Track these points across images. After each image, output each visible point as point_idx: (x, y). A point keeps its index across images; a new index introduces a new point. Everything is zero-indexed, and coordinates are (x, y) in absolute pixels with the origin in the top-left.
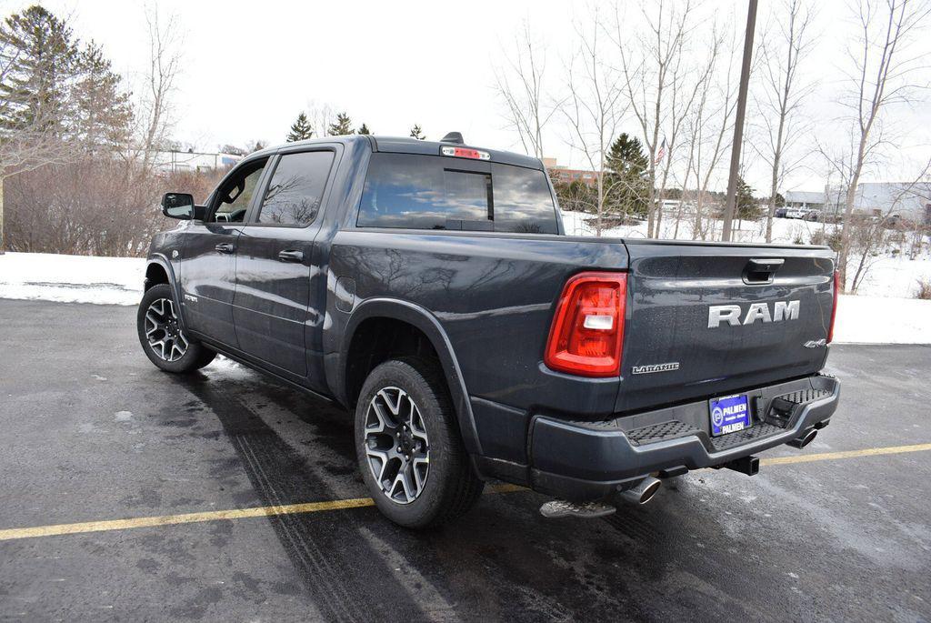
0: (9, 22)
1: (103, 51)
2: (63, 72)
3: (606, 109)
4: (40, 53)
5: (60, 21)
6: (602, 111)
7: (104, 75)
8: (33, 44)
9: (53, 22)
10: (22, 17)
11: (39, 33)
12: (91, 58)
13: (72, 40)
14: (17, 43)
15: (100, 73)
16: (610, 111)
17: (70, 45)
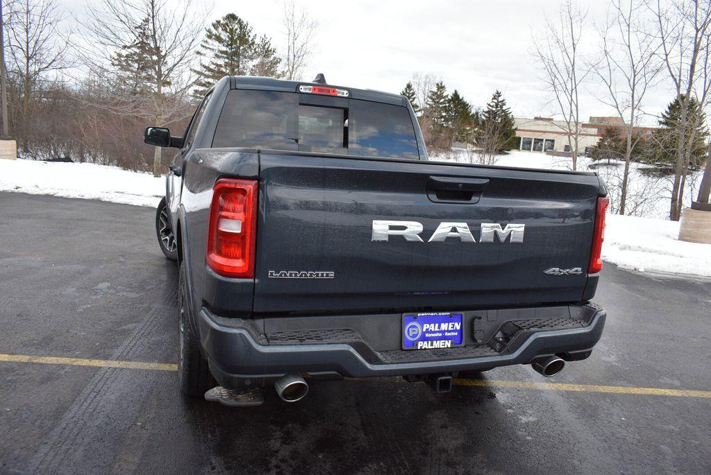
0: (214, 25)
1: (271, 42)
2: (245, 57)
3: (638, 70)
4: (231, 45)
5: (245, 23)
6: (635, 72)
7: (271, 59)
8: (227, 39)
9: (240, 23)
10: (222, 22)
11: (232, 31)
12: (264, 47)
13: (252, 35)
14: (218, 39)
15: (268, 57)
16: (642, 72)
17: (250, 39)
